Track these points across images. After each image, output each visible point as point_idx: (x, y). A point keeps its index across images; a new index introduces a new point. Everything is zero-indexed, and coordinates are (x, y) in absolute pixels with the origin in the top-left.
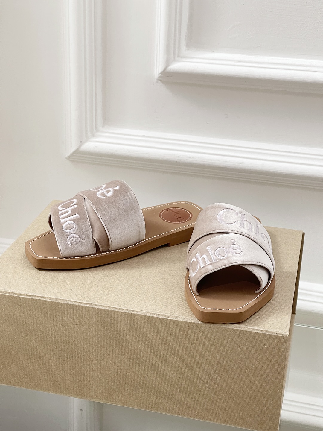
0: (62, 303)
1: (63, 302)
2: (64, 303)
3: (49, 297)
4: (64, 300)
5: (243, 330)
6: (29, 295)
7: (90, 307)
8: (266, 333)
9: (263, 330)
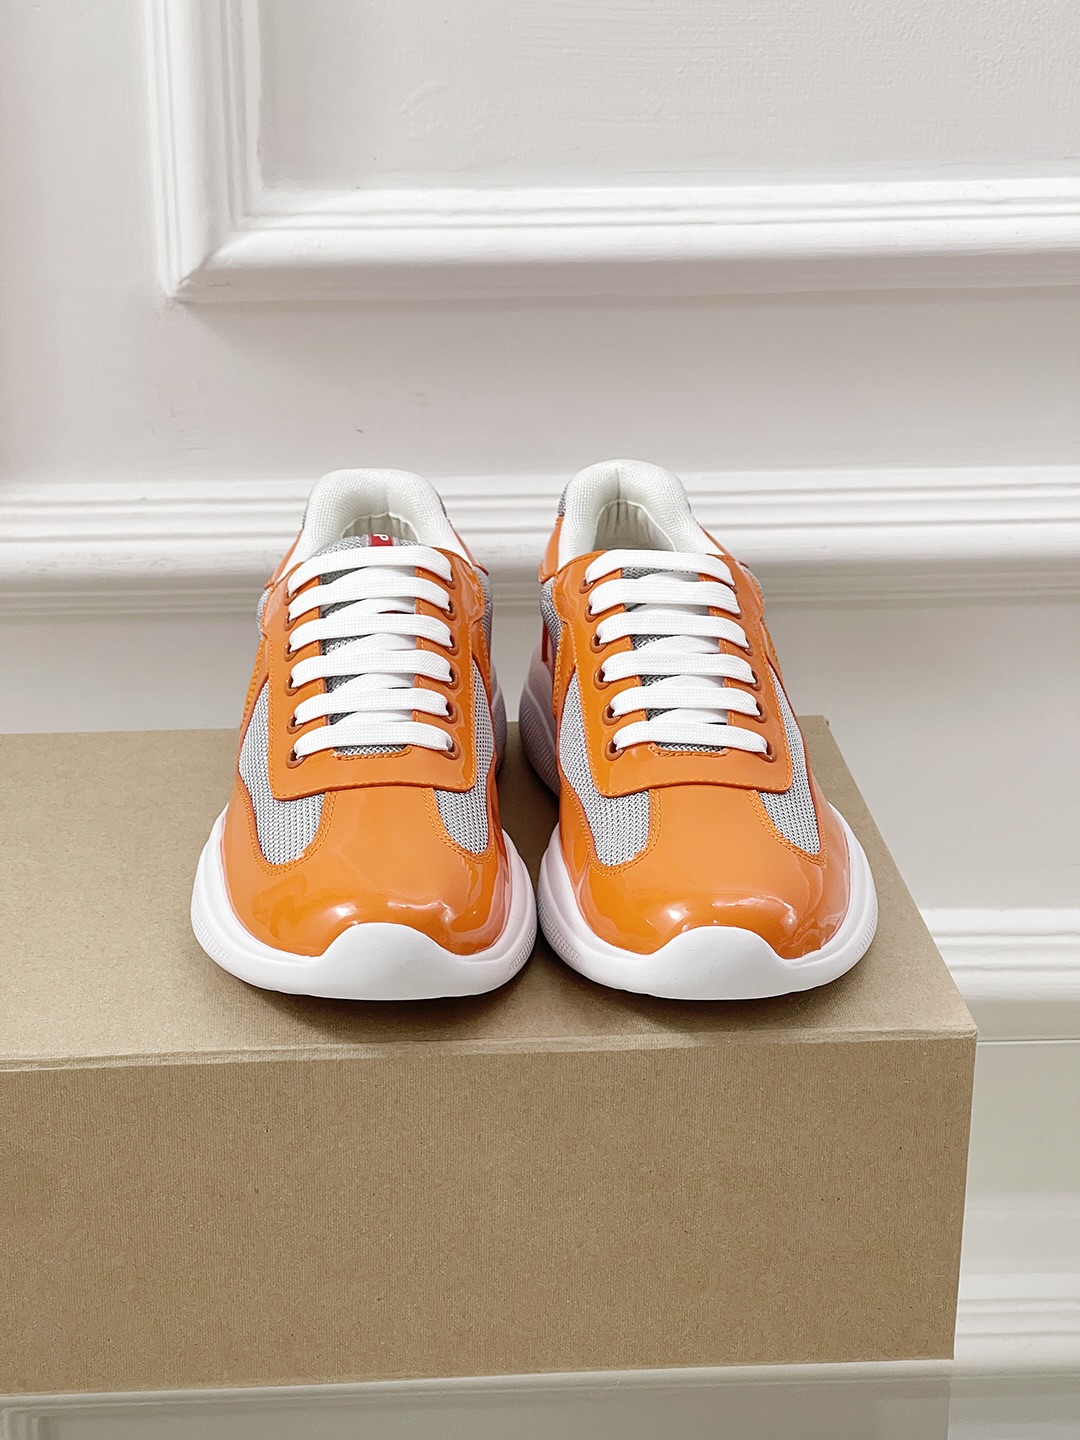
0: (212, 1066)
1: (216, 1062)
2: (220, 1062)
3: (164, 1051)
4: (218, 1053)
5: (834, 1041)
6: (90, 1059)
7: (314, 1061)
8: (909, 1039)
9: (897, 1031)
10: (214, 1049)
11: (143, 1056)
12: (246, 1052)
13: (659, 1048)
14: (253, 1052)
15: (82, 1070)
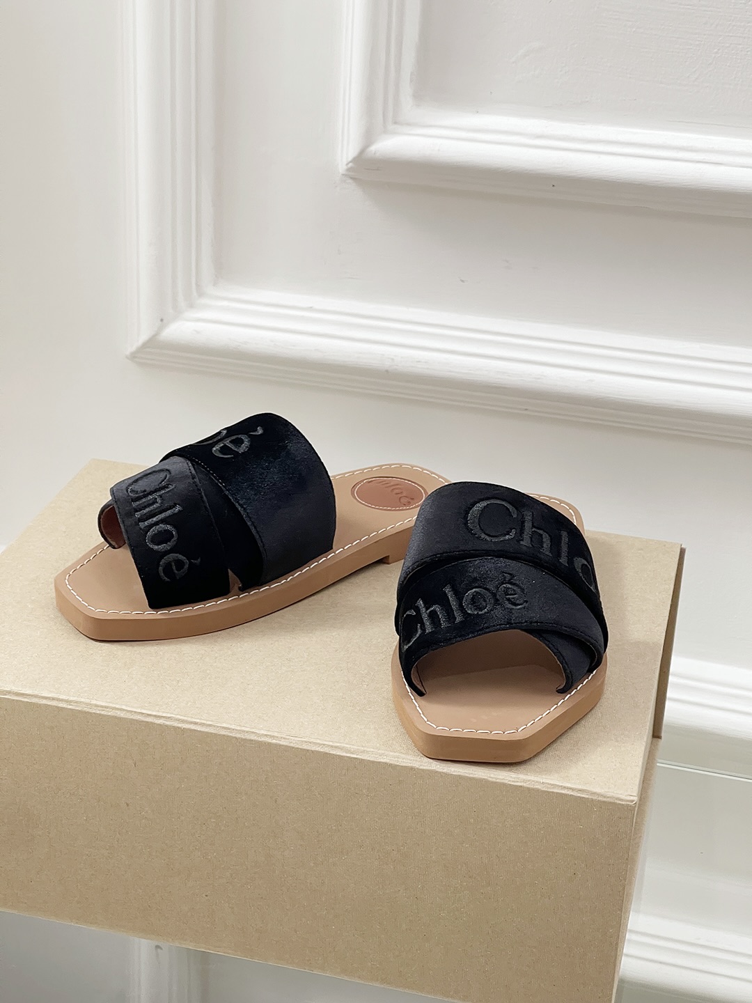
0: (100, 715)
2: (106, 713)
3: (71, 699)
4: (106, 707)
5: (528, 786)
6: (23, 695)
7: (166, 726)
8: (583, 796)
9: (576, 789)
10: (103, 704)
11: (58, 700)
12: (124, 710)
13: (402, 765)
14: (128, 711)
15: (17, 701)
